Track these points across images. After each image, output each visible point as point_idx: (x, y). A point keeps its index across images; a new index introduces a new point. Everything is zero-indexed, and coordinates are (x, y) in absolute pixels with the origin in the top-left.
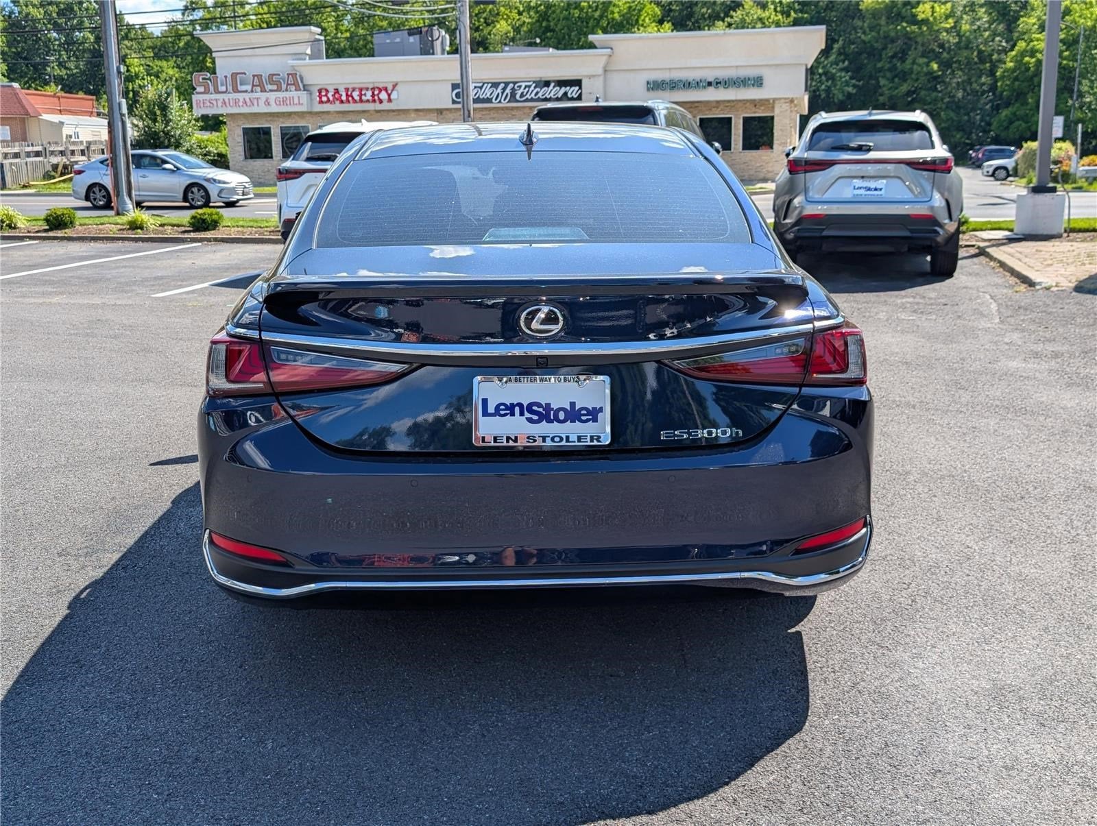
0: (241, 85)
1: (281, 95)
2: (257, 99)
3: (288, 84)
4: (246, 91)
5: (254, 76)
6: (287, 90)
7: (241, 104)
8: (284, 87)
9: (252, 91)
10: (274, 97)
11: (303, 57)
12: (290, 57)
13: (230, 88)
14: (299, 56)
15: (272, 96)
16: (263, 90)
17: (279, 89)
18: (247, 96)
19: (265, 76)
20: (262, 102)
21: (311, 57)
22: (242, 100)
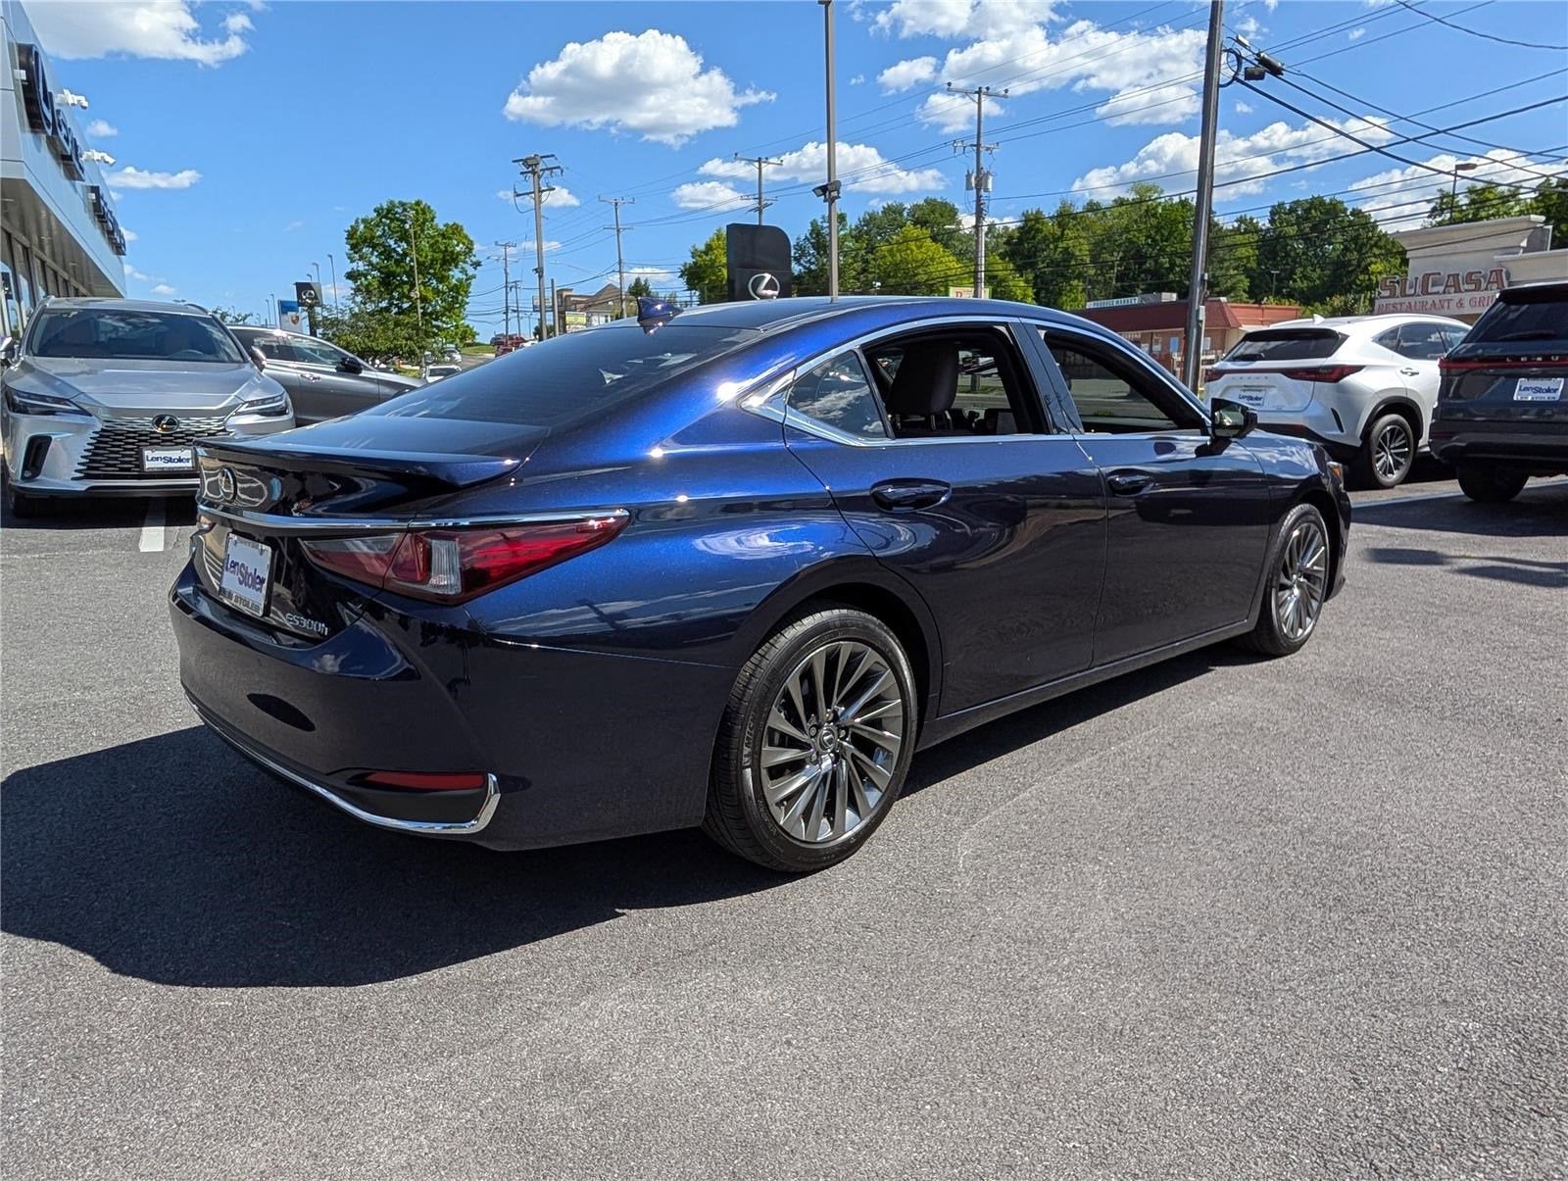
0: (1433, 286)
1: (1477, 295)
2: (1449, 300)
3: (1489, 282)
4: (1438, 293)
5: (1449, 276)
6: (1486, 289)
7: (1428, 306)
8: (1483, 285)
9: (1444, 292)
10: (1469, 298)
11: (1515, 250)
12: (1500, 252)
13: (1419, 290)
14: (1512, 249)
15: (1467, 297)
16: (1458, 290)
17: (1478, 289)
18: (1436, 298)
19: (1462, 274)
20: (1453, 304)
21: (1526, 250)
22: (1430, 302)
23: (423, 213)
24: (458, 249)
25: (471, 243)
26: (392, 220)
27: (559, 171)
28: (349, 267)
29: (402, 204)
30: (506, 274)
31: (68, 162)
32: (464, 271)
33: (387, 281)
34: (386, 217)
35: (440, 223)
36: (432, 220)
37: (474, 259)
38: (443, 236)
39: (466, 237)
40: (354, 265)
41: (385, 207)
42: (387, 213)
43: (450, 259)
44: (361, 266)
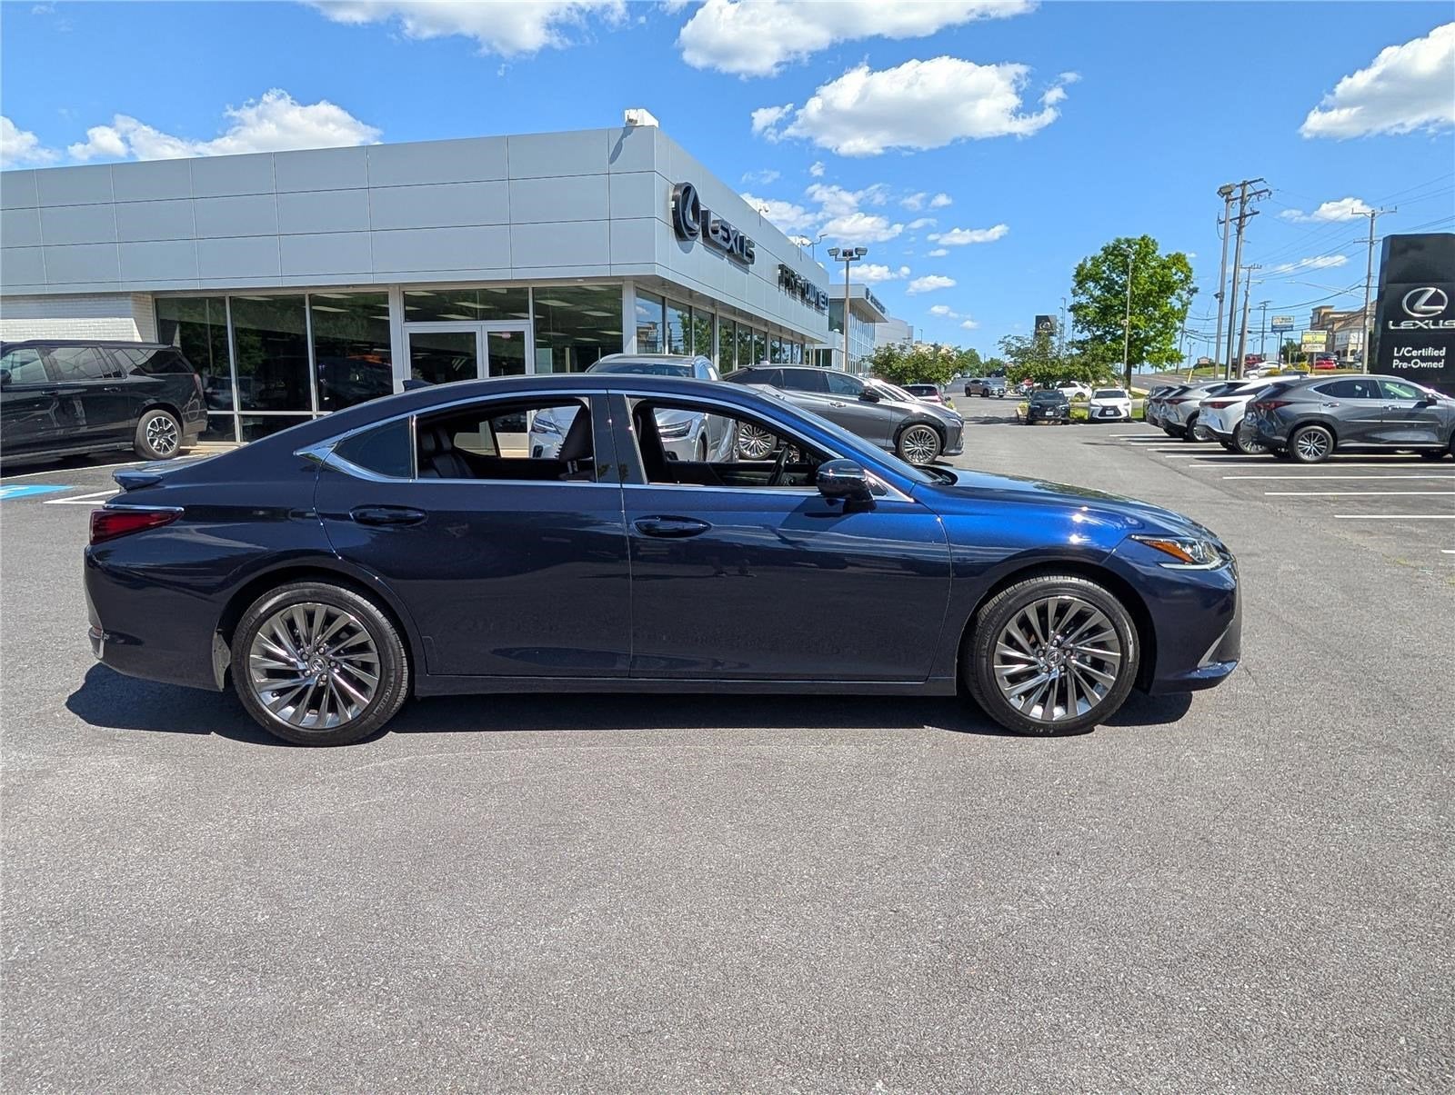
23: (1146, 247)
24: (1176, 277)
25: (1190, 270)
26: (1116, 256)
27: (1267, 194)
28: (1072, 301)
29: (1128, 241)
30: (1247, 295)
31: (739, 251)
32: (1180, 298)
33: (1105, 311)
34: (1111, 254)
35: (1162, 253)
36: (1154, 252)
37: (1192, 286)
38: (1164, 267)
39: (1186, 265)
40: (1077, 299)
41: (1111, 245)
42: (1113, 252)
43: (1167, 288)
44: (1084, 299)
